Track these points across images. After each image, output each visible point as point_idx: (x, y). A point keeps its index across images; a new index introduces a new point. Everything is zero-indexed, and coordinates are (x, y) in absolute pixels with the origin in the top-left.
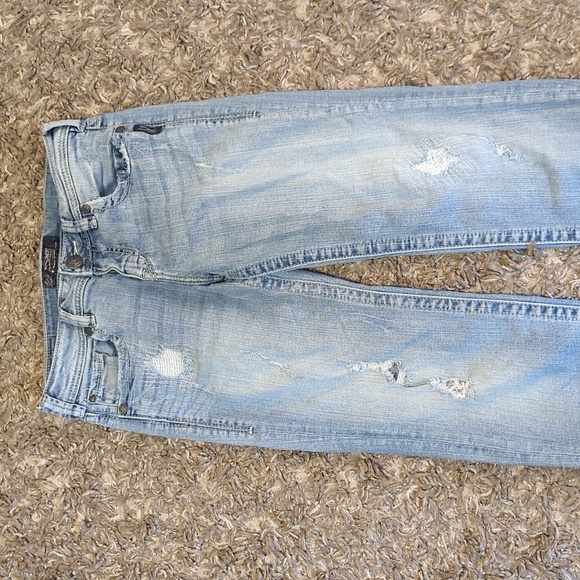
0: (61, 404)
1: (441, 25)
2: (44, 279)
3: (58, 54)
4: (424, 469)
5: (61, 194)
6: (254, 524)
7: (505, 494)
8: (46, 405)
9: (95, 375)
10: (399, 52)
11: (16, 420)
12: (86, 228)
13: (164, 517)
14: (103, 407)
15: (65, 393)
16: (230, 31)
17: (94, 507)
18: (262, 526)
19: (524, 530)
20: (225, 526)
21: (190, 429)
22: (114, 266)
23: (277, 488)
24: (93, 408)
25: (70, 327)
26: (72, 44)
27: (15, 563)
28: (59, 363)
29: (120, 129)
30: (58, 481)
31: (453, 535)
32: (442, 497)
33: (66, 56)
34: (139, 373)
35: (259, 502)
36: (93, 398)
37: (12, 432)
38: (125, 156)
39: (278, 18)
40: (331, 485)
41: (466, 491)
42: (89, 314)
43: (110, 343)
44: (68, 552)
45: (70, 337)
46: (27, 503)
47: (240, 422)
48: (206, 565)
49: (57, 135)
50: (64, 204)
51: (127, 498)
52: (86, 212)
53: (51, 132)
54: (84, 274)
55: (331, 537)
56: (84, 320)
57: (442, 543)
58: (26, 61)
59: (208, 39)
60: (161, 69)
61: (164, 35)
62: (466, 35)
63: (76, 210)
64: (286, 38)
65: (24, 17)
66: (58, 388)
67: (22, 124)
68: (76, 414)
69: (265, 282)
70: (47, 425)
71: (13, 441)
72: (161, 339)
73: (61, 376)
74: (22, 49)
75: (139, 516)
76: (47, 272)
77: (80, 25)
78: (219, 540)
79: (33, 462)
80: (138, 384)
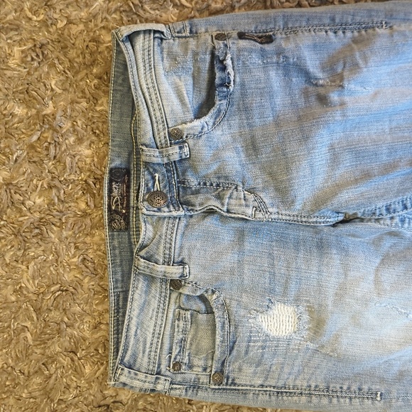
0: (141, 376)
2: (111, 220)
5: (145, 115)
8: (123, 379)
9: (178, 337)
12: (176, 158)
14: (190, 376)
15: (143, 362)
21: (304, 398)
22: (214, 203)
24: (179, 378)
25: (151, 279)
28: (134, 322)
29: (220, 37)
36: (177, 366)
38: (230, 69)
42: (182, 263)
43: (202, 298)
45: (147, 292)
47: (365, 387)
49: (140, 41)
50: (146, 128)
52: (176, 137)
53: (131, 38)
54: (175, 214)
56: (175, 272)
63: (162, 135)
66: (135, 356)
67: (75, 29)
68: (159, 387)
70: (109, 401)
73: (137, 341)
76: (116, 212)
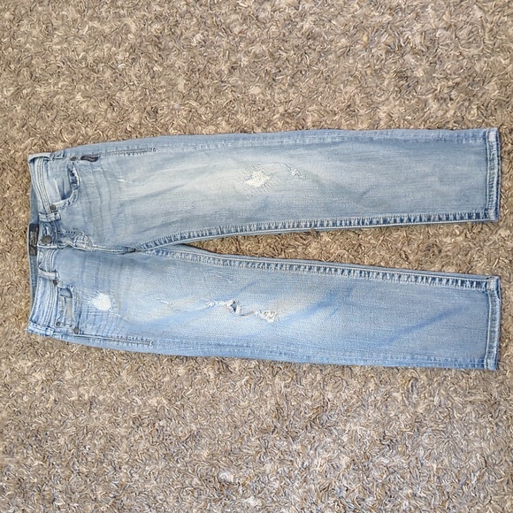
0: (39, 327)
1: (261, 96)
2: (30, 250)
3: (39, 111)
4: (253, 366)
5: (39, 198)
6: (153, 402)
7: (299, 381)
8: (30, 328)
9: (59, 309)
10: (237, 112)
11: (14, 337)
12: (53, 219)
13: (101, 398)
14: (64, 329)
15: (41, 321)
16: (140, 98)
17: (60, 392)
18: (158, 403)
19: (310, 404)
20: (137, 403)
21: (115, 343)
22: (69, 242)
23: (167, 379)
24: (59, 330)
25: (45, 279)
26: (48, 106)
27: (13, 427)
28: (38, 301)
29: (74, 159)
30: (39, 376)
31: (269, 407)
32: (263, 384)
33: (44, 113)
34: (84, 308)
35: (157, 387)
36: (58, 324)
37: (11, 345)
38: (76, 175)
39: (167, 91)
40: (199, 377)
41: (277, 380)
42: (55, 271)
43: (68, 290)
44: (44, 420)
45: (45, 287)
46: (20, 390)
47: (144, 339)
48: (126, 428)
49: (37, 162)
50: (40, 205)
51: (79, 386)
52: (53, 209)
53: (33, 160)
54: (52, 247)
55: (199, 409)
56: (52, 276)
57: (262, 412)
58: (20, 116)
59: (126, 103)
60: (99, 121)
61: (101, 101)
62: (275, 102)
63: (47, 208)
64: (172, 103)
65: (19, 90)
66: (38, 317)
67: (18, 155)
68: (48, 333)
69: (158, 252)
70: (32, 341)
71: (12, 351)
72: (97, 287)
73: (40, 310)
74: (19, 108)
75: (86, 397)
76: (32, 246)
77: (52, 94)
78: (133, 411)
79: (24, 364)
80: (84, 314)
